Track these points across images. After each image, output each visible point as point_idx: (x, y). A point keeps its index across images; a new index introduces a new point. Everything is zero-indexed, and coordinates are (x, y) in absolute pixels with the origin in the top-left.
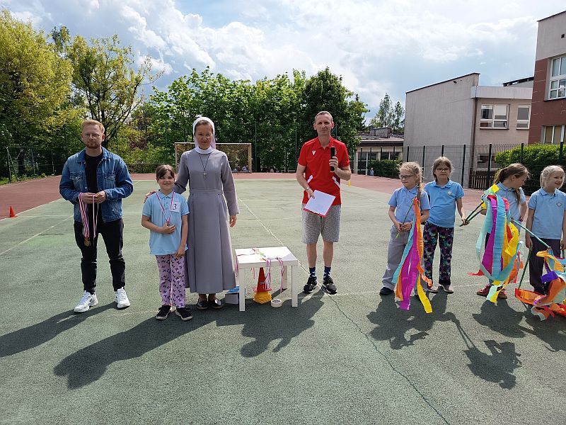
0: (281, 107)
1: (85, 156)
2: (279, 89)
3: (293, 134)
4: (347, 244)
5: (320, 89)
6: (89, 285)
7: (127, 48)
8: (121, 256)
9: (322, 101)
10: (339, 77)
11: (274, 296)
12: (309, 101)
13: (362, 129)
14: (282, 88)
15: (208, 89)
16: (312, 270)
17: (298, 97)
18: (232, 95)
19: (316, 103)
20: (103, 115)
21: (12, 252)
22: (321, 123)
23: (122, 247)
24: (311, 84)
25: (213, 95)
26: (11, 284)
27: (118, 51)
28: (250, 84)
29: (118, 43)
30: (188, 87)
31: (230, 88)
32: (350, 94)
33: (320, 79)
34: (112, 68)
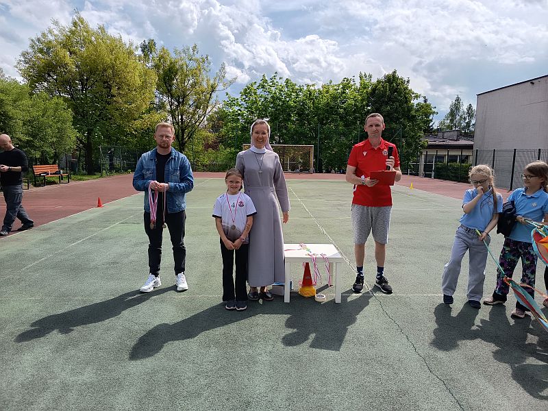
0: (345, 109)
1: (157, 155)
2: (344, 93)
3: (356, 136)
4: (400, 247)
5: (386, 92)
6: (155, 270)
7: (204, 57)
8: (183, 244)
9: (387, 104)
10: (406, 80)
11: (319, 291)
12: (374, 103)
13: (429, 131)
14: (347, 91)
15: (275, 93)
16: (360, 269)
17: (363, 100)
18: (298, 99)
19: (381, 106)
20: (182, 119)
21: (96, 237)
22: (371, 126)
23: (184, 236)
24: (376, 87)
25: (280, 100)
26: (92, 264)
27: (197, 61)
28: (316, 88)
29: (197, 53)
30: (258, 92)
31: (296, 92)
32: (417, 97)
33: (386, 82)
34: (191, 76)
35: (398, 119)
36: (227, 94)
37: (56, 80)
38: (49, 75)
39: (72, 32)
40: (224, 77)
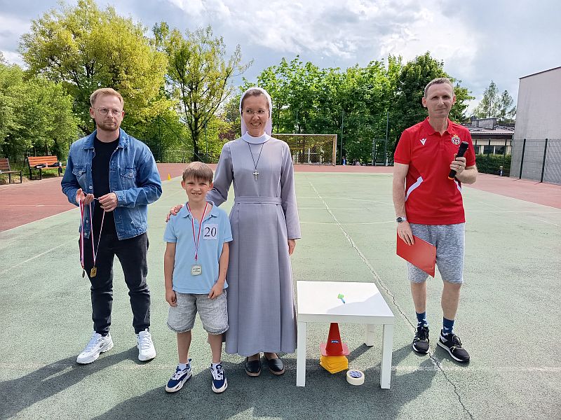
0: (372, 95)
1: (96, 142)
2: (371, 76)
3: (384, 124)
5: (418, 75)
6: (102, 323)
7: (219, 39)
8: (145, 285)
9: (418, 89)
10: (440, 62)
12: (404, 88)
13: (461, 120)
14: (375, 75)
15: (295, 78)
16: (421, 316)
17: (392, 85)
18: (320, 84)
19: (412, 91)
20: (195, 107)
22: (436, 98)
24: (407, 70)
25: (301, 85)
27: (211, 43)
28: (340, 72)
29: (212, 35)
30: (277, 77)
31: (319, 76)
33: (418, 64)
34: (205, 61)
36: (244, 79)
37: (60, 65)
38: (53, 60)
39: (78, 13)
40: (239, 60)
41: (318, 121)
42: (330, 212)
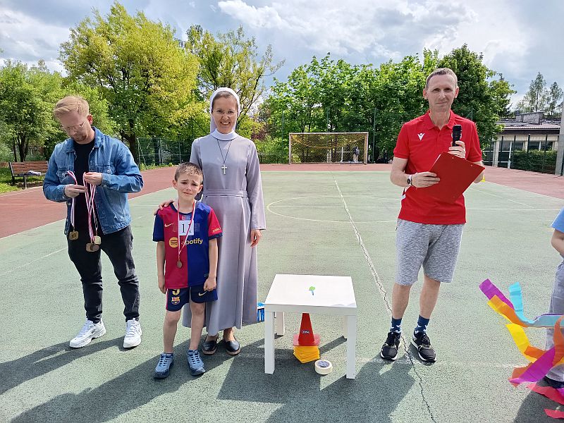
0: (406, 91)
1: (75, 145)
2: (405, 72)
6: (93, 312)
7: (250, 40)
8: (132, 277)
10: (479, 55)
14: (409, 70)
15: (327, 76)
16: (396, 322)
18: (352, 81)
22: (437, 90)
24: (443, 64)
25: (332, 83)
27: (242, 45)
28: (373, 68)
29: (243, 36)
30: (308, 75)
31: (350, 73)
32: (491, 74)
33: (454, 57)
34: (237, 62)
35: (468, 100)
36: (275, 79)
38: (91, 66)
40: (270, 60)
41: (350, 119)
42: (347, 210)
